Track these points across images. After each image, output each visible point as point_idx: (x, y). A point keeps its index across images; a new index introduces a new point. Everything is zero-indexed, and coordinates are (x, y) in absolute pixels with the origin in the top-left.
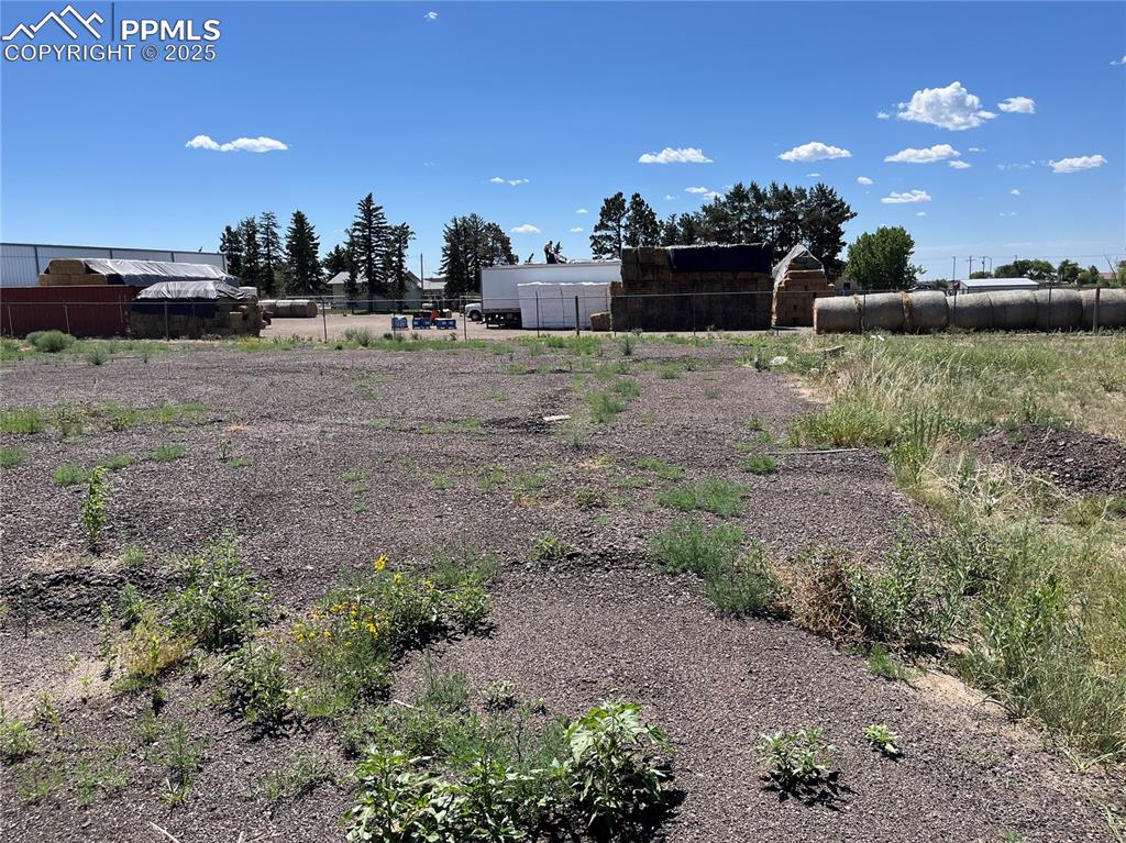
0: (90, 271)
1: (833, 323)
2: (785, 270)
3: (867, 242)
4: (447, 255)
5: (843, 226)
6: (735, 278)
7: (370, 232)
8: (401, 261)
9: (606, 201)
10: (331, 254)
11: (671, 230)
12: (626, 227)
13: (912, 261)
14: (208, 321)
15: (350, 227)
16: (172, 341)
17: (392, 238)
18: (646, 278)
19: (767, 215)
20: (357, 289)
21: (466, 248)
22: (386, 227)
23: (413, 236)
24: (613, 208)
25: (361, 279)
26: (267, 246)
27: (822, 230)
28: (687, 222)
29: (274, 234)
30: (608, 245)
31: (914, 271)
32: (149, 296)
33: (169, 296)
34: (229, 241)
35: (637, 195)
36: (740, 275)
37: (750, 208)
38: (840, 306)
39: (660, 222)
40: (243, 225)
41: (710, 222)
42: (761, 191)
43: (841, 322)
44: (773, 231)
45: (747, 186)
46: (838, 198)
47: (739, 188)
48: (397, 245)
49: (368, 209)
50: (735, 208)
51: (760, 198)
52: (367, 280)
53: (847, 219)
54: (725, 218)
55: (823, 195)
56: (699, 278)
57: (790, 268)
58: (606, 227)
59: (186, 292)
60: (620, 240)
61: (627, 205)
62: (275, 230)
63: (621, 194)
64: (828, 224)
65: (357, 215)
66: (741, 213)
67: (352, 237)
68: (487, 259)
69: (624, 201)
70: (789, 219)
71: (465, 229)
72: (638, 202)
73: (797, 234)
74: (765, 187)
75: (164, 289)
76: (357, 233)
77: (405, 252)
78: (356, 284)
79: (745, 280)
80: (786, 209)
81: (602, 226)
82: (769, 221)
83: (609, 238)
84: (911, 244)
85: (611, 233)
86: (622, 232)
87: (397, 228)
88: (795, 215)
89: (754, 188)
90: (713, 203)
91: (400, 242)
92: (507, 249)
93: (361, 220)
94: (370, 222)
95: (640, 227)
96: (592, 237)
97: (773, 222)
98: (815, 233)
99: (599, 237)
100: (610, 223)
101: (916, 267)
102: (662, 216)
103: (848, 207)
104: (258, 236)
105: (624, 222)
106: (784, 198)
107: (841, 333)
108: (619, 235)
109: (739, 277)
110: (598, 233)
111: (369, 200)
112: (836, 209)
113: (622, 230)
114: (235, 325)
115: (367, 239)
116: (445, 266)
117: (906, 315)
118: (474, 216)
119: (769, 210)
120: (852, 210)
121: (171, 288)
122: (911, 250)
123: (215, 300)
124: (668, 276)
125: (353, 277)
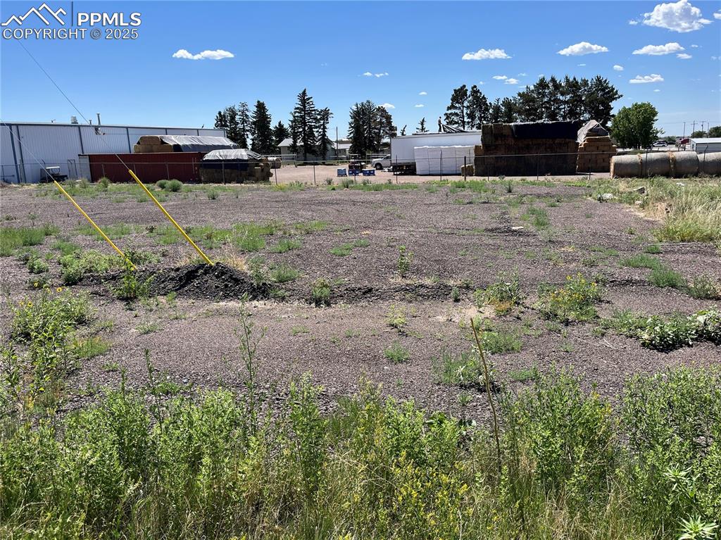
0: (163, 143)
1: (624, 172)
2: (584, 136)
3: (625, 113)
4: (352, 127)
5: (612, 104)
6: (554, 143)
7: (305, 114)
8: (324, 131)
9: (455, 90)
10: (276, 127)
11: (497, 109)
12: (468, 107)
13: (656, 126)
14: (244, 173)
15: (293, 111)
16: (227, 185)
17: (319, 117)
18: (497, 143)
19: (561, 98)
20: (297, 150)
21: (364, 122)
22: (314, 110)
23: (332, 115)
24: (459, 95)
25: (300, 143)
26: (243, 123)
27: (599, 107)
28: (507, 104)
29: (247, 116)
30: (456, 119)
31: (657, 132)
32: (210, 158)
33: (221, 158)
34: (221, 121)
35: (475, 87)
36: (557, 141)
37: (550, 93)
38: (629, 161)
39: (490, 103)
40: (227, 110)
41: (523, 103)
42: (558, 82)
43: (629, 171)
44: (564, 108)
45: (548, 79)
46: (610, 86)
47: (542, 80)
48: (322, 122)
49: (304, 99)
50: (539, 93)
51: (557, 86)
52: (303, 144)
53: (616, 99)
54: (533, 100)
55: (601, 84)
56: (531, 143)
57: (587, 135)
58: (456, 108)
59: (230, 156)
60: (463, 116)
61: (468, 93)
62: (247, 113)
63: (464, 86)
64: (603, 103)
65: (296, 103)
66: (543, 96)
67: (294, 117)
68: (376, 129)
69: (467, 90)
70: (576, 100)
71: (363, 110)
72: (475, 92)
73: (580, 109)
74: (561, 80)
75: (217, 154)
76: (297, 114)
77: (327, 126)
78: (297, 146)
79: (560, 144)
80: (573, 92)
81: (452, 107)
82: (562, 101)
83: (456, 114)
84: (655, 114)
85: (458, 111)
86: (465, 111)
87: (322, 111)
88: (580, 97)
89: (553, 80)
90: (525, 91)
91: (324, 119)
92: (389, 123)
93: (299, 106)
94: (305, 107)
95: (477, 107)
96: (446, 114)
97: (565, 102)
98: (593, 109)
99: (450, 114)
100: (457, 105)
101: (658, 130)
102: (491, 100)
103: (617, 91)
104: (237, 117)
105: (466, 104)
106: (573, 86)
107: (630, 177)
108: (463, 112)
109: (556, 142)
110: (450, 112)
111: (304, 93)
112: (609, 92)
113: (465, 109)
114: (258, 175)
115: (303, 118)
116: (350, 134)
117: (672, 166)
118: (368, 102)
119: (562, 95)
120: (619, 93)
121: (222, 154)
122: (655, 118)
123: (247, 160)
124: (511, 141)
125: (295, 142)
